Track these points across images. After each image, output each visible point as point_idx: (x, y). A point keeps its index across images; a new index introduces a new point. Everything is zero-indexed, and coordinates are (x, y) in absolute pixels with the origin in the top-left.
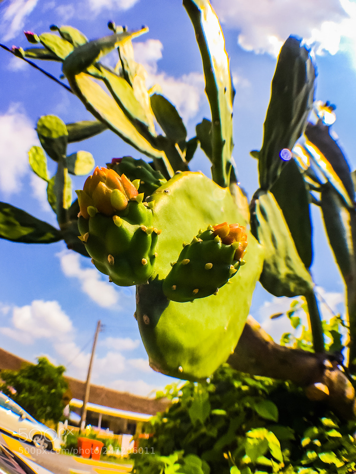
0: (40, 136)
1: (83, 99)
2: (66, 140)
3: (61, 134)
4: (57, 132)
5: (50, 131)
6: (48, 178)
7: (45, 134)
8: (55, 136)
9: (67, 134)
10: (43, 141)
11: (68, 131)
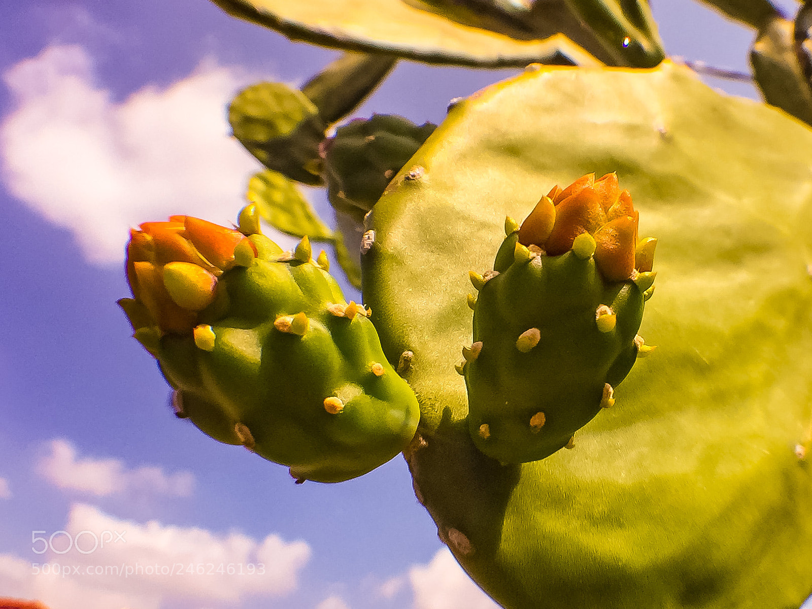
0: (251, 146)
1: (268, 20)
2: (318, 125)
3: (299, 117)
4: (287, 117)
5: (268, 124)
6: (328, 231)
7: (261, 136)
8: (285, 129)
9: (313, 109)
10: (263, 154)
11: (314, 101)
